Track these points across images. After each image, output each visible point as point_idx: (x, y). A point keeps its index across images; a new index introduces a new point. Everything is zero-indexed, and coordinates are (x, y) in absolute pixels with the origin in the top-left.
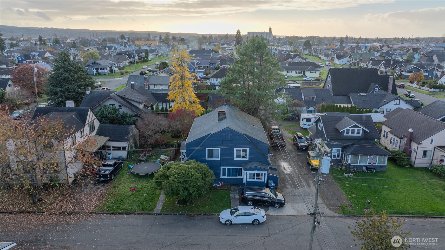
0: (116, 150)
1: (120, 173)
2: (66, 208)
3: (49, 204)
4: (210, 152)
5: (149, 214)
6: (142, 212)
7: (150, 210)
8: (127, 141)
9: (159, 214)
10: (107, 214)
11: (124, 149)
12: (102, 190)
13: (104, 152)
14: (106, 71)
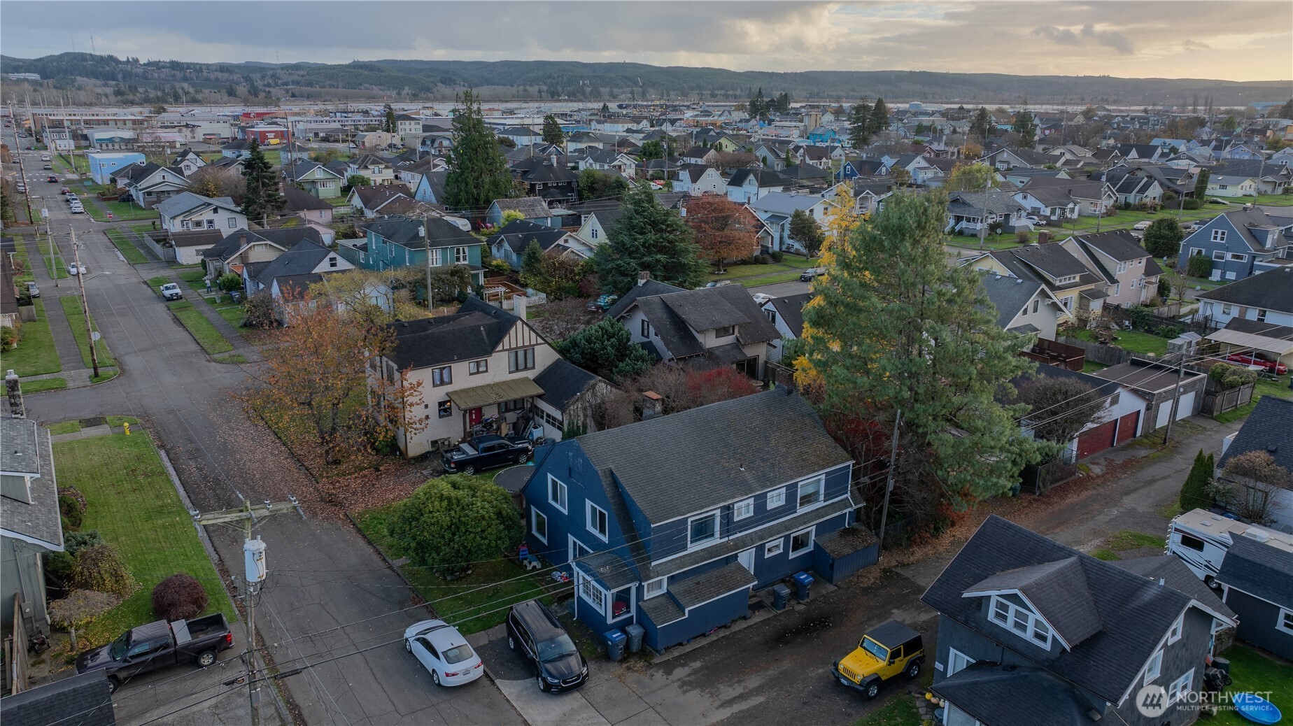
2: (346, 490)
3: (338, 474)
4: (554, 486)
5: (384, 561)
7: (392, 556)
10: (355, 527)
11: (559, 424)
13: (536, 417)
14: (979, 226)
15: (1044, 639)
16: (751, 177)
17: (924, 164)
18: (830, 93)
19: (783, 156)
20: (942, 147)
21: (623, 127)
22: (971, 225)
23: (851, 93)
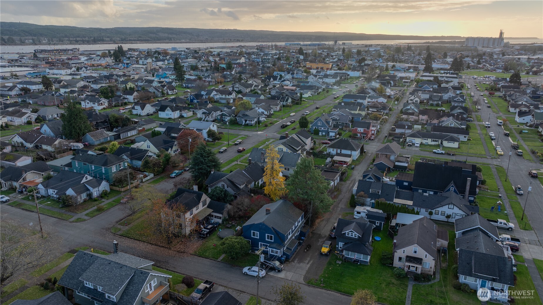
0: (216, 218)
1: (214, 233)
2: (181, 249)
3: (174, 245)
4: (254, 233)
5: (215, 260)
6: (212, 259)
7: (216, 259)
8: (222, 214)
9: (219, 262)
10: (197, 256)
11: (220, 218)
12: (200, 242)
13: (209, 217)
14: (253, 122)
15: (356, 236)
16: (168, 108)
17: (216, 93)
18: (130, 39)
19: (161, 91)
20: (210, 80)
21: (64, 71)
22: (251, 122)
23: (139, 39)
